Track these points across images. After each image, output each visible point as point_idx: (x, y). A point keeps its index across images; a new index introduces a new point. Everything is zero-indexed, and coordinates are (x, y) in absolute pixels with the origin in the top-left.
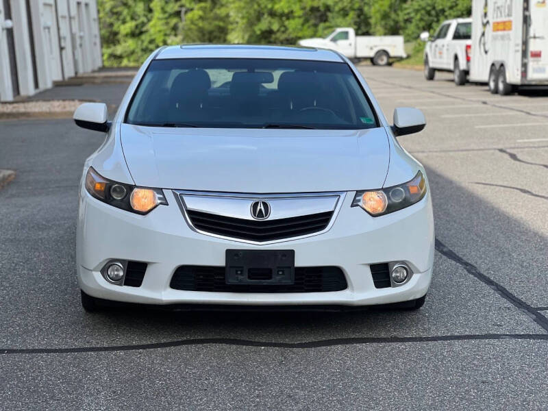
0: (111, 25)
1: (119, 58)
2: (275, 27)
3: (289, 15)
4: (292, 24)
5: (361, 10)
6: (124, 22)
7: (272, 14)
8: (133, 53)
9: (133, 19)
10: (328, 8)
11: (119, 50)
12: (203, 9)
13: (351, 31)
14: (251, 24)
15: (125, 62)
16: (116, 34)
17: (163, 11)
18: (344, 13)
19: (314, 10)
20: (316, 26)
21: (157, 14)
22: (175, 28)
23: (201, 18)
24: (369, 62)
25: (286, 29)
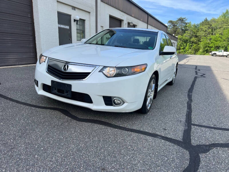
0: (180, 47)
1: (180, 52)
2: (209, 49)
3: (212, 47)
4: (212, 49)
5: (226, 47)
6: (182, 47)
7: (209, 47)
8: (182, 52)
9: (183, 46)
10: (220, 46)
11: (180, 51)
12: (196, 45)
13: (223, 51)
14: (204, 48)
15: (181, 53)
16: (180, 48)
17: (189, 45)
18: (223, 47)
19: (217, 46)
20: (217, 49)
21: (188, 46)
22: (190, 48)
23: (195, 47)
24: (225, 57)
25: (211, 49)
